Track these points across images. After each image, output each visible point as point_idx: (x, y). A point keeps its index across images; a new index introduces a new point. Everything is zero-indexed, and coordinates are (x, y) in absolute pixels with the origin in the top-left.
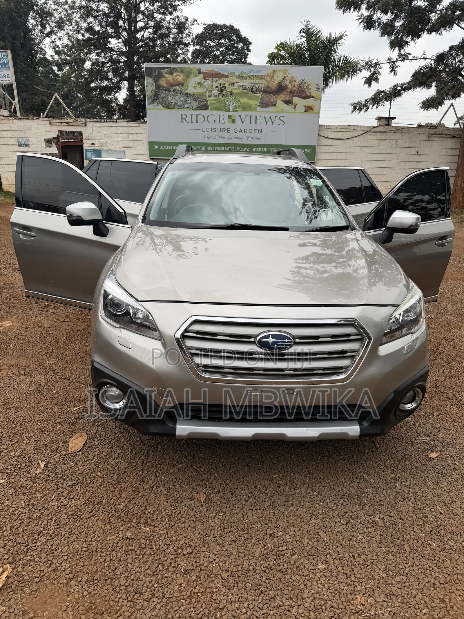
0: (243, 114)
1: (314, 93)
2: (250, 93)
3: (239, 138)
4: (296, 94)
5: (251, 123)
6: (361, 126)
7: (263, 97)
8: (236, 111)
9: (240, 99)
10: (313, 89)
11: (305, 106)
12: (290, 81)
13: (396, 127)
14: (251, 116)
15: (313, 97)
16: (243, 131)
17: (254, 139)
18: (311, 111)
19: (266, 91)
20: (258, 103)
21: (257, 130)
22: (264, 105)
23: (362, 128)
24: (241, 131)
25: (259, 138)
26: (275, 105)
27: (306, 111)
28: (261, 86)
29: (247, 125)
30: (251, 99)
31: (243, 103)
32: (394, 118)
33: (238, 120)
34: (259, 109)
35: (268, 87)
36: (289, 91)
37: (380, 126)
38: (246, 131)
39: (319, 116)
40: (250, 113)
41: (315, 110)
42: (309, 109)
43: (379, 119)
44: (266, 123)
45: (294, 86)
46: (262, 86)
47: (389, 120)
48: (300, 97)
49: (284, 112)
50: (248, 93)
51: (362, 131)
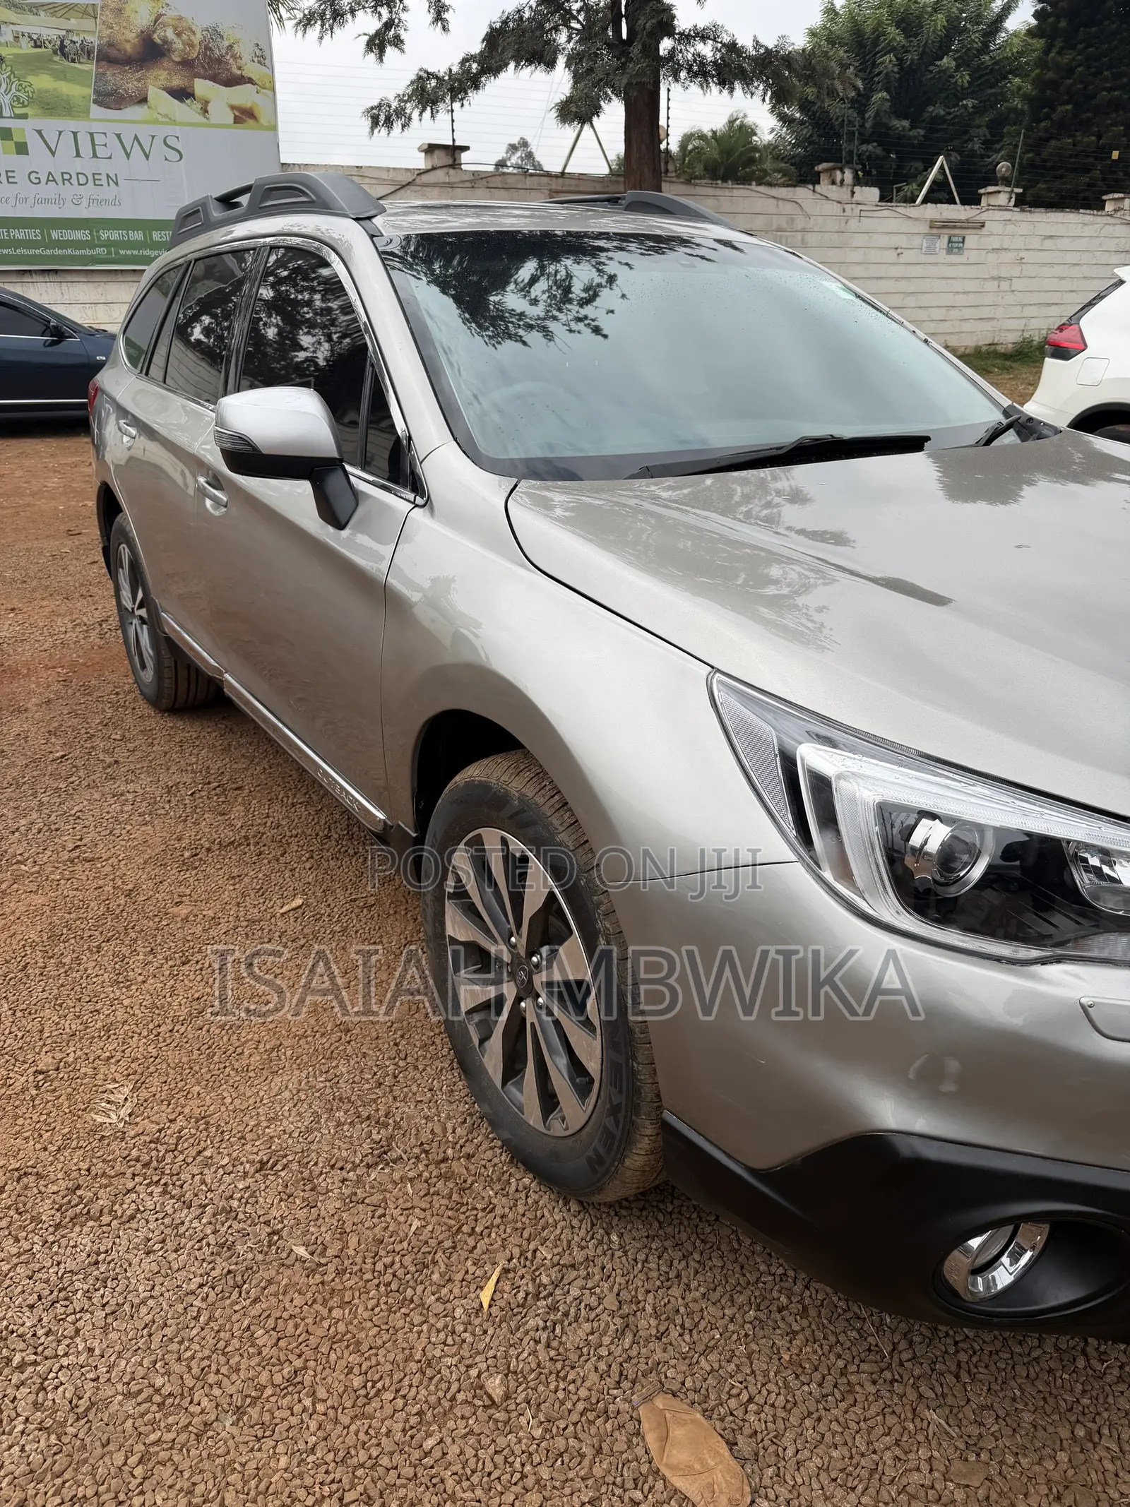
0: (51, 125)
1: (251, 70)
2: (57, 58)
3: (47, 201)
4: (202, 71)
5: (78, 155)
6: (388, 169)
7: (104, 74)
8: (25, 117)
9: (30, 78)
10: (246, 57)
11: (233, 108)
12: (175, 29)
13: (474, 173)
14: (75, 134)
15: (250, 81)
16: (59, 179)
17: (99, 202)
18: (251, 122)
19: (109, 57)
20: (89, 91)
21: (104, 178)
22: (110, 99)
23: (392, 175)
24: (51, 178)
25: (115, 202)
26: (143, 100)
27: (237, 120)
28: (90, 38)
29: (65, 161)
30: (65, 79)
31: (40, 91)
32: (466, 148)
33: (34, 143)
34: (96, 111)
35: (111, 45)
36: (177, 59)
37: (434, 169)
38: (66, 178)
39: (276, 135)
40: (70, 125)
41: (263, 120)
42: (244, 115)
43: (431, 149)
44: (128, 156)
45: (192, 46)
46: (93, 40)
47: (454, 151)
48: (214, 79)
49: (173, 122)
50: (51, 60)
51: (393, 182)
